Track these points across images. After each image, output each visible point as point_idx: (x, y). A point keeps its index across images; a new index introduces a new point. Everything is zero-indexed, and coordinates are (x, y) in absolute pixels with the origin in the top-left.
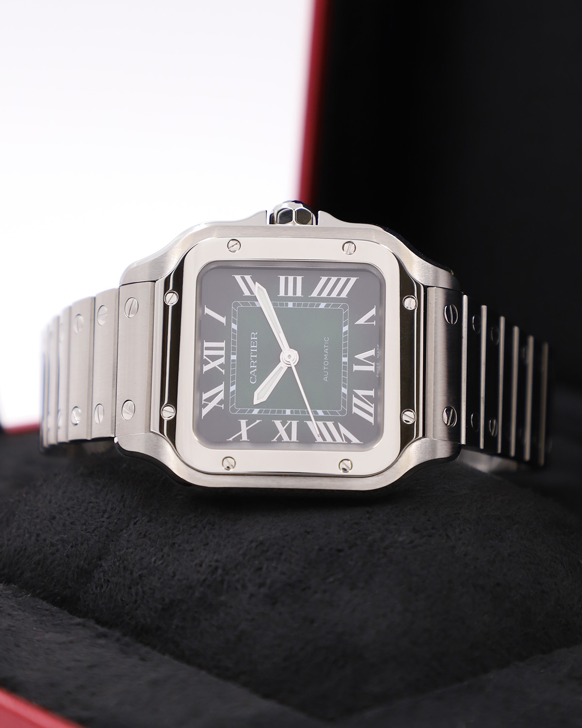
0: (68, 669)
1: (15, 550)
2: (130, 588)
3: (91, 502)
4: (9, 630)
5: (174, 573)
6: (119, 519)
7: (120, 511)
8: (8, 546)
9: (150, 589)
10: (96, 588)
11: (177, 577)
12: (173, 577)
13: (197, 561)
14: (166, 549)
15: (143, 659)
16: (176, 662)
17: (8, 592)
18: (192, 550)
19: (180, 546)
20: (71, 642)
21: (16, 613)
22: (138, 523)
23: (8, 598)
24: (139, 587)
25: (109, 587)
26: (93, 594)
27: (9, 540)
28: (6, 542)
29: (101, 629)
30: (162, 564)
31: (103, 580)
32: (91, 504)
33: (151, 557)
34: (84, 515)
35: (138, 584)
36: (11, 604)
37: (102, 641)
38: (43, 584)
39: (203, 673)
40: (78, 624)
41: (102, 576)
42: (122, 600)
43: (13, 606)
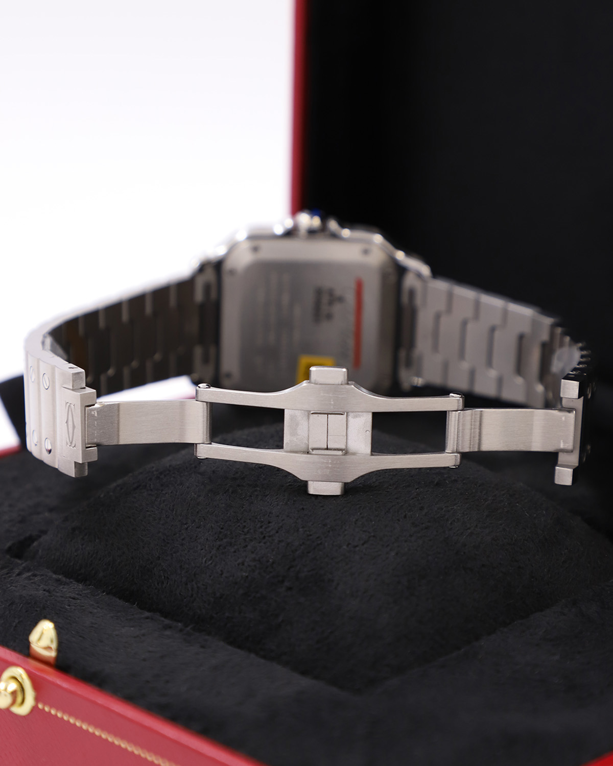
0: (144, 660)
1: (89, 553)
2: (186, 584)
3: (148, 511)
4: (92, 627)
5: (222, 571)
6: (172, 525)
7: (173, 519)
8: (82, 549)
9: (203, 585)
10: (158, 584)
11: (224, 575)
12: (222, 574)
13: (240, 561)
14: (214, 552)
15: (203, 647)
16: (229, 647)
17: (86, 592)
18: (235, 552)
19: (225, 548)
20: (143, 635)
21: (95, 611)
22: (189, 529)
23: (87, 597)
24: (194, 583)
25: (169, 583)
26: (156, 589)
27: (82, 545)
28: (80, 546)
29: (167, 622)
30: (211, 564)
31: (163, 577)
32: (149, 513)
33: (202, 558)
34: (143, 523)
35: (193, 581)
36: (91, 603)
37: (168, 633)
38: (114, 581)
39: (253, 656)
40: (147, 618)
41: (162, 574)
42: (180, 594)
43: (93, 605)
